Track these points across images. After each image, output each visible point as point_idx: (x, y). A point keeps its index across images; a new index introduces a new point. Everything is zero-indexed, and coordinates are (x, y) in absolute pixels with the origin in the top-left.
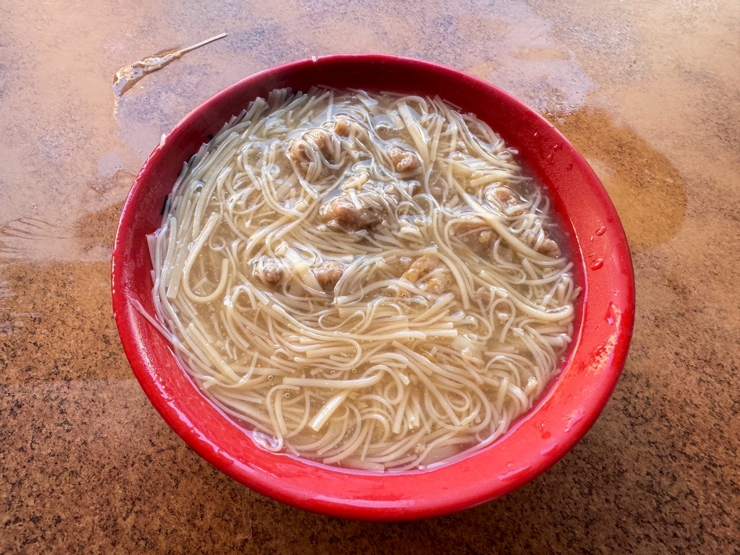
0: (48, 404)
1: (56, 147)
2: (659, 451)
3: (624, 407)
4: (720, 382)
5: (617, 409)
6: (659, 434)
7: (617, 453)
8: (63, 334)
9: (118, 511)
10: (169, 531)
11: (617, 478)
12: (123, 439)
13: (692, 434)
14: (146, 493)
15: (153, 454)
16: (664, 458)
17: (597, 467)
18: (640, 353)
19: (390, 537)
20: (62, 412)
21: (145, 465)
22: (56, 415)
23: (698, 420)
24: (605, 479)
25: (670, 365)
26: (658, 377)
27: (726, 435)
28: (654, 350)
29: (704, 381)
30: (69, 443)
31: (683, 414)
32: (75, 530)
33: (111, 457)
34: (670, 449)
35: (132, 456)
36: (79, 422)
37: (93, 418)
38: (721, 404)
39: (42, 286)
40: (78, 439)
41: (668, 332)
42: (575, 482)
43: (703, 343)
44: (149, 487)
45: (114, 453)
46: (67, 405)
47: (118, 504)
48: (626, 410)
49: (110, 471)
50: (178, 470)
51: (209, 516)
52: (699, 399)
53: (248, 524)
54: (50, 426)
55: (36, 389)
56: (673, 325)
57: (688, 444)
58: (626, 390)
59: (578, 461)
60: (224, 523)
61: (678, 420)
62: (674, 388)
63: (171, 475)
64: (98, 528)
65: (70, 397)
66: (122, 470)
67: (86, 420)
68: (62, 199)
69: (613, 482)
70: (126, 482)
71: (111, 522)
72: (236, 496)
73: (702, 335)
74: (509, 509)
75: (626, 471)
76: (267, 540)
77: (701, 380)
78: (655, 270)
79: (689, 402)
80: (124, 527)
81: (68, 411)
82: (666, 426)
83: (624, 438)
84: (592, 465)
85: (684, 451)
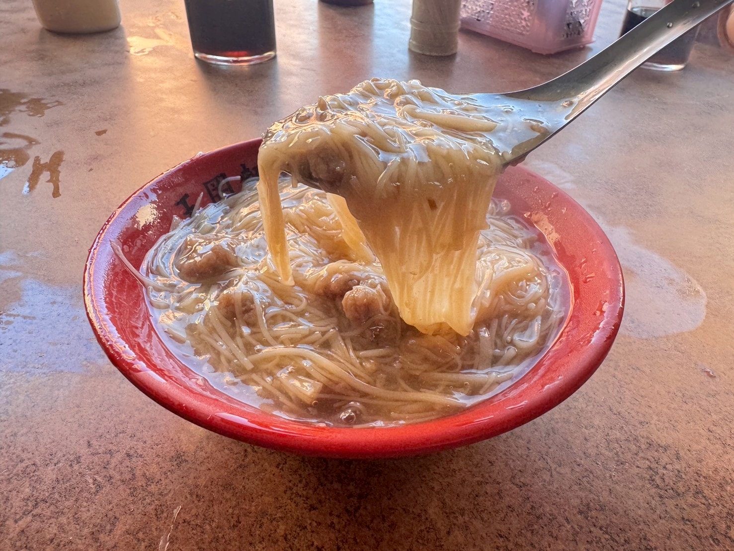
2: (696, 531)
3: (651, 477)
5: (642, 478)
6: (695, 511)
7: (643, 526)
12: (59, 436)
15: (85, 456)
16: (703, 540)
17: (617, 539)
18: (667, 425)
26: (689, 450)
28: (683, 424)
31: (724, 493)
34: (711, 530)
36: (19, 415)
40: (8, 430)
41: (699, 409)
44: (62, 490)
45: (42, 449)
48: (653, 480)
49: (27, 467)
51: (119, 531)
56: (704, 404)
59: (593, 529)
61: (718, 499)
62: (711, 465)
63: (95, 480)
66: (41, 468)
75: (655, 548)
82: (704, 504)
83: (652, 511)
84: (611, 536)
85: (729, 535)
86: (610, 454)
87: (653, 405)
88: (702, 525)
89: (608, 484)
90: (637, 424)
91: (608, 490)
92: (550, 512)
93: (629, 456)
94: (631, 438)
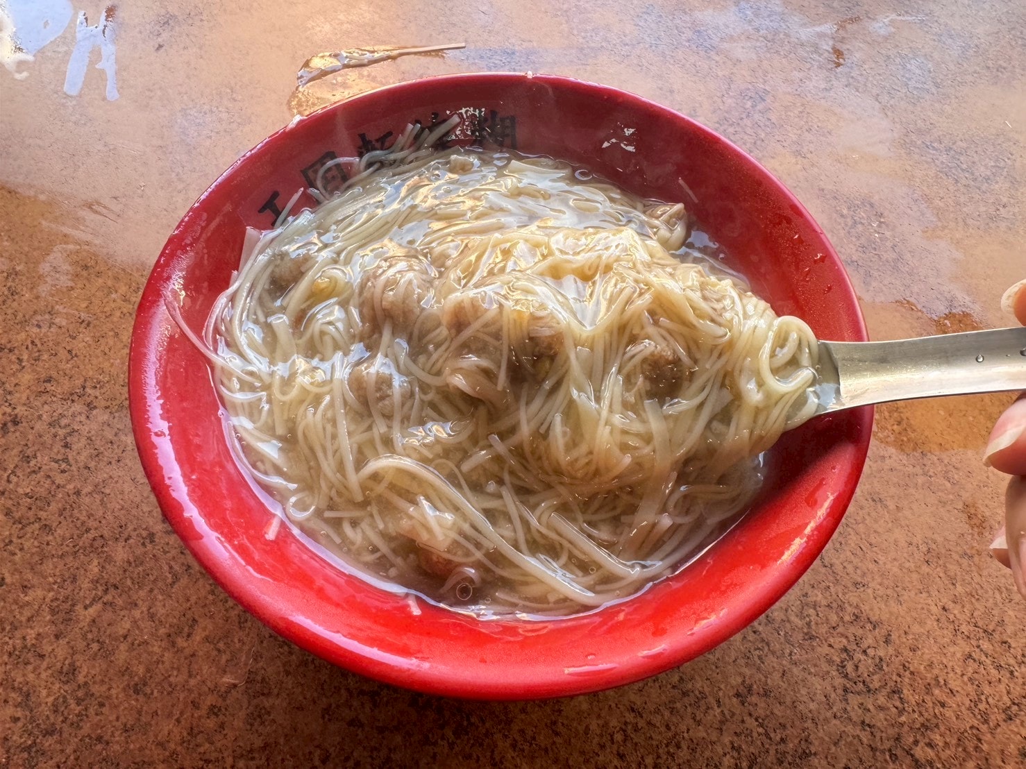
0: (53, 431)
1: (199, 124)
2: (874, 741)
3: (842, 662)
4: (999, 667)
5: (830, 662)
6: (881, 715)
7: (809, 724)
8: (110, 349)
9: (82, 594)
10: (137, 642)
11: (798, 760)
12: (130, 502)
13: (932, 730)
14: (129, 582)
15: (160, 534)
16: (878, 753)
17: (772, 735)
18: (889, 592)
19: (435, 744)
20: (66, 446)
21: (143, 544)
22: (58, 447)
23: (949, 713)
24: (779, 756)
25: (929, 622)
26: (906, 633)
27: (985, 747)
28: (912, 594)
29: (974, 660)
30: (58, 487)
31: (928, 698)
32: (16, 602)
33: (104, 522)
34: (892, 743)
35: (131, 527)
36: (81, 465)
37: (102, 465)
38: (990, 700)
39: (110, 283)
40: (71, 486)
41: (941, 575)
42: (733, 747)
43: (990, 604)
44: (135, 575)
45: (110, 517)
46: (75, 439)
47: (86, 585)
48: (844, 667)
49: (94, 539)
50: (183, 564)
51: (198, 636)
52: (959, 682)
53: (246, 664)
54: (43, 459)
55: (46, 407)
56: (953, 568)
57: (921, 744)
58: (852, 639)
59: (747, 718)
60: (215, 653)
61: (918, 704)
62: (926, 657)
63: (171, 567)
64: (47, 609)
65: (84, 430)
66: (110, 543)
67: (92, 464)
68: (180, 186)
69: (790, 764)
70: (109, 559)
71: (67, 606)
72: (246, 621)
73: (991, 593)
74: (621, 756)
75: (815, 754)
76: (263, 694)
77: (970, 656)
78: (948, 485)
79: (942, 682)
80: (81, 618)
81: (75, 447)
82: (897, 708)
83: (827, 707)
84: (766, 731)
85: (912, 752)
86: (799, 623)
87: (882, 559)
88: (884, 735)
89: (784, 662)
90: (849, 585)
91: (781, 670)
92: (701, 689)
93: (823, 629)
94: (834, 605)
